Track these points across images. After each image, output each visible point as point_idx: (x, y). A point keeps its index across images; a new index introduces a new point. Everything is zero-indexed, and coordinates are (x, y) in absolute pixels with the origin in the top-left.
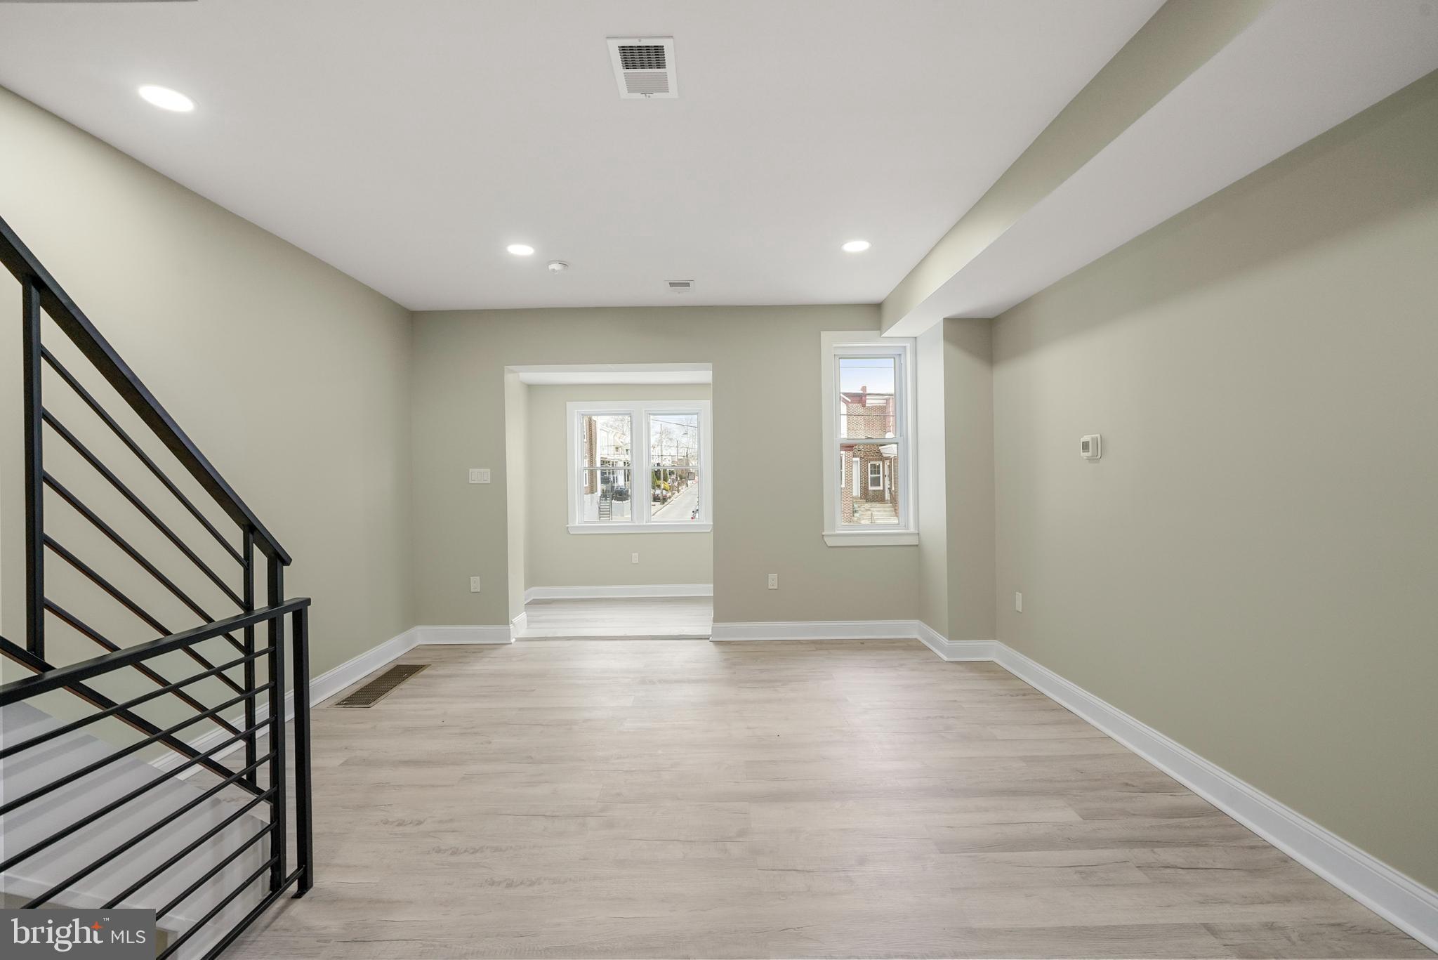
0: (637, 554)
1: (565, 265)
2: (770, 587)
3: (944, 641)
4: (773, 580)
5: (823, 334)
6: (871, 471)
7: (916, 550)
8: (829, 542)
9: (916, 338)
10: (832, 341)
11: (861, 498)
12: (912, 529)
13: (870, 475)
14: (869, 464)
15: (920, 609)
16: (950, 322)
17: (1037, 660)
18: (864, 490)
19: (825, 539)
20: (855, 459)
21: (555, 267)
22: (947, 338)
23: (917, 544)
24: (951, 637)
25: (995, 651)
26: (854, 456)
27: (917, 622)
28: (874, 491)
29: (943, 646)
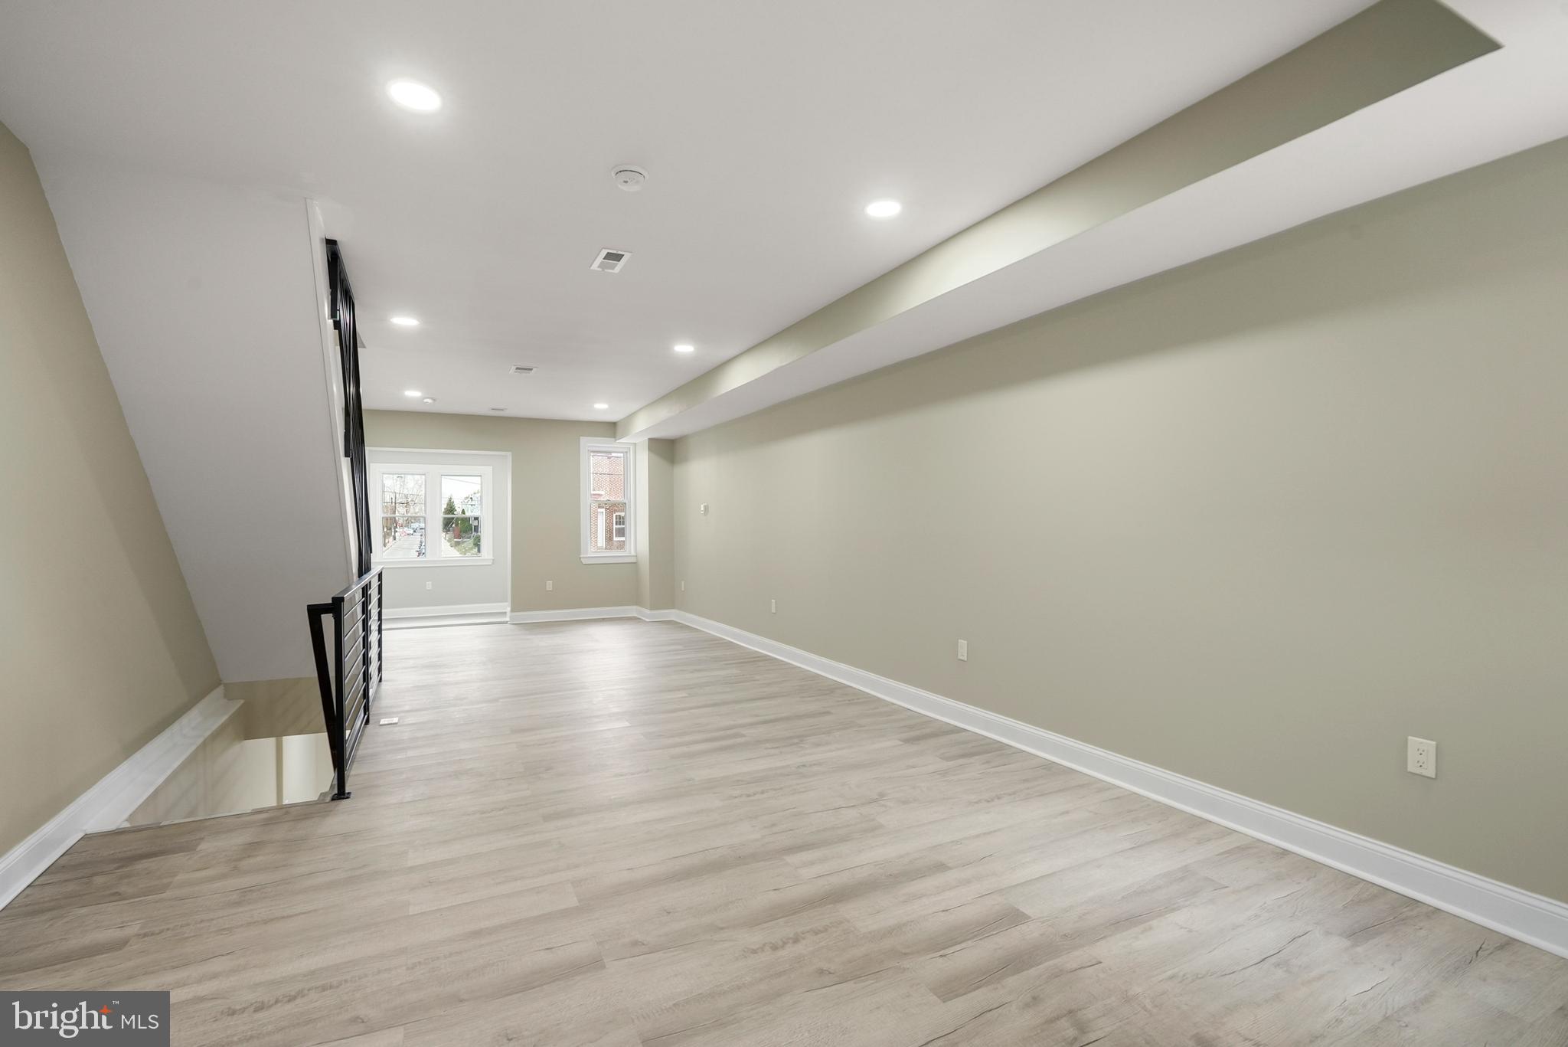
0: (430, 583)
1: (434, 400)
2: (548, 589)
3: (648, 612)
4: (549, 585)
5: (581, 438)
6: (616, 522)
7: (635, 565)
8: (584, 561)
9: (635, 444)
10: (587, 443)
11: (606, 549)
12: (633, 553)
13: (615, 526)
14: (614, 515)
15: (637, 601)
16: (651, 440)
17: (695, 614)
18: (609, 539)
19: (582, 559)
20: (600, 510)
21: (429, 401)
22: (650, 449)
23: (635, 561)
24: (651, 609)
25: (673, 614)
26: (599, 507)
27: (635, 607)
28: (619, 541)
29: (646, 613)
